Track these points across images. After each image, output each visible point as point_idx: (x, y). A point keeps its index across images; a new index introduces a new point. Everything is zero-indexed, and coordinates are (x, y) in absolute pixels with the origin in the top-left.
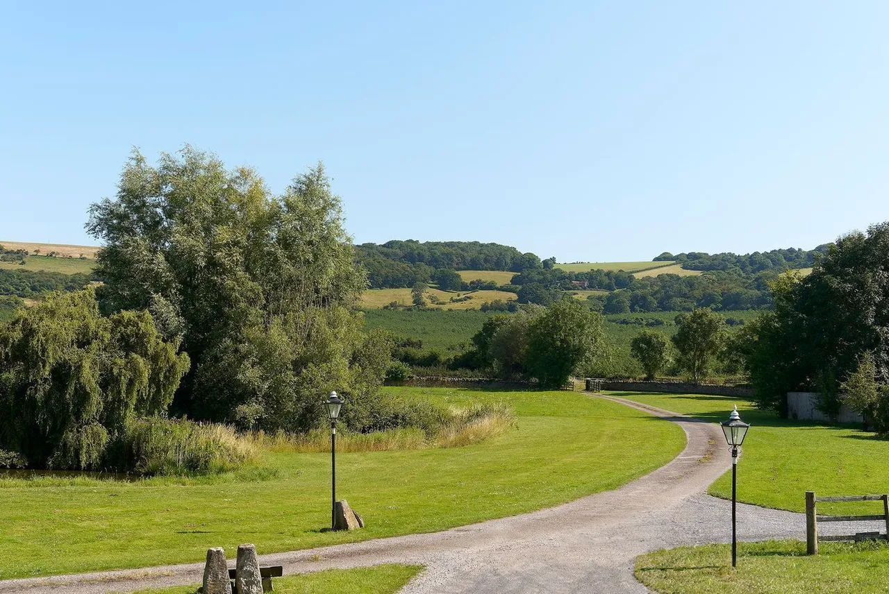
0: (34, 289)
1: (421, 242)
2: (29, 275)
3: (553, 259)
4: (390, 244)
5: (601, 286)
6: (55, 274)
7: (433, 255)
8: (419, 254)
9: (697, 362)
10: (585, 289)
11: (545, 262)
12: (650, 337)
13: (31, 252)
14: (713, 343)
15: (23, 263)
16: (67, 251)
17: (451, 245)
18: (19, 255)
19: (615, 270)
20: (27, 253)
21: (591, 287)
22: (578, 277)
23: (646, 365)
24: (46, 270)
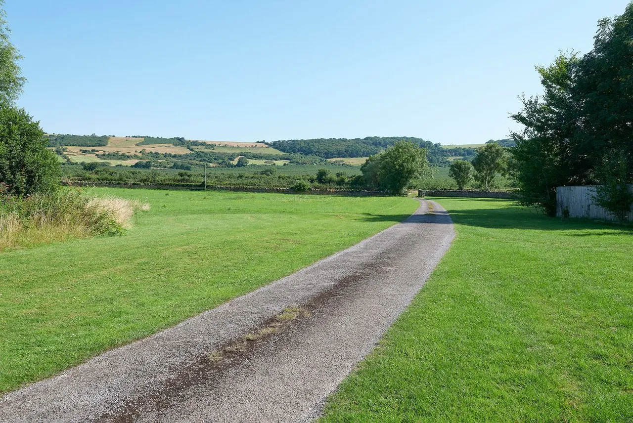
0: (215, 159)
1: (381, 137)
2: (214, 154)
3: (440, 144)
4: (367, 139)
5: (460, 154)
6: (224, 153)
7: (385, 142)
8: (379, 142)
9: (488, 178)
10: (453, 156)
11: (436, 145)
12: (461, 164)
13: (217, 145)
14: (498, 164)
15: (214, 149)
16: (232, 144)
17: (394, 138)
18: (212, 146)
19: (467, 148)
20: (215, 145)
21: (456, 155)
22: (449, 151)
23: (458, 181)
24: (221, 152)
